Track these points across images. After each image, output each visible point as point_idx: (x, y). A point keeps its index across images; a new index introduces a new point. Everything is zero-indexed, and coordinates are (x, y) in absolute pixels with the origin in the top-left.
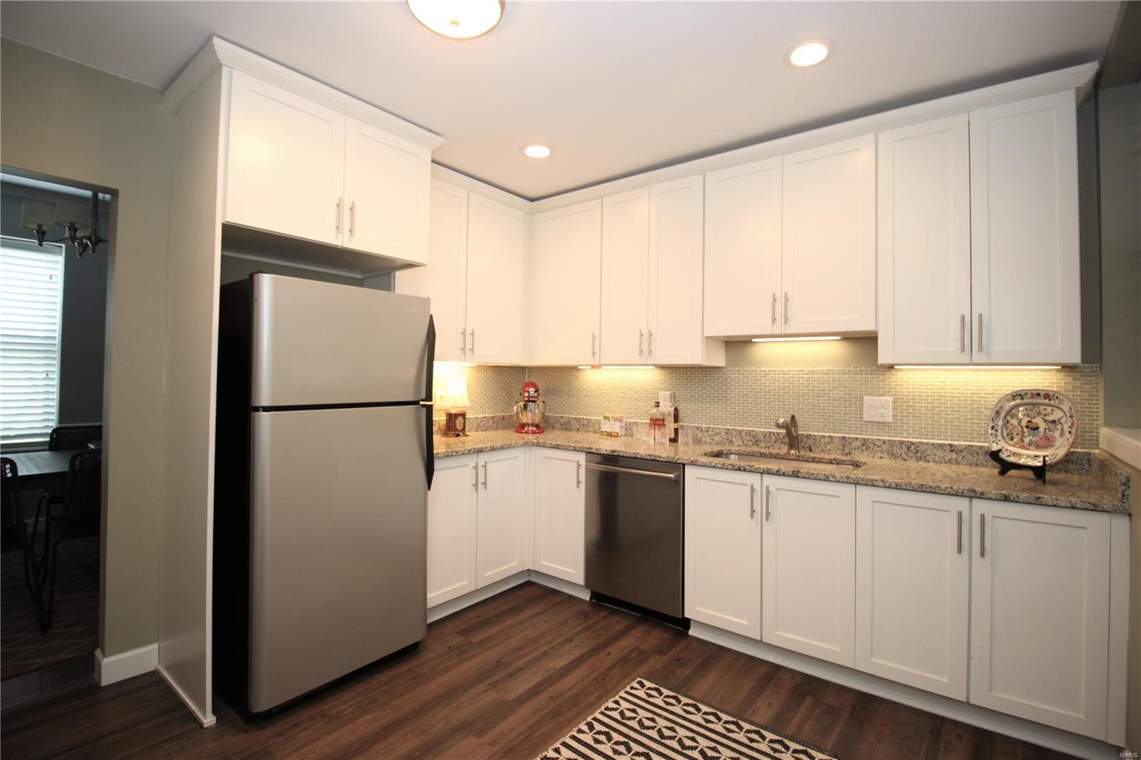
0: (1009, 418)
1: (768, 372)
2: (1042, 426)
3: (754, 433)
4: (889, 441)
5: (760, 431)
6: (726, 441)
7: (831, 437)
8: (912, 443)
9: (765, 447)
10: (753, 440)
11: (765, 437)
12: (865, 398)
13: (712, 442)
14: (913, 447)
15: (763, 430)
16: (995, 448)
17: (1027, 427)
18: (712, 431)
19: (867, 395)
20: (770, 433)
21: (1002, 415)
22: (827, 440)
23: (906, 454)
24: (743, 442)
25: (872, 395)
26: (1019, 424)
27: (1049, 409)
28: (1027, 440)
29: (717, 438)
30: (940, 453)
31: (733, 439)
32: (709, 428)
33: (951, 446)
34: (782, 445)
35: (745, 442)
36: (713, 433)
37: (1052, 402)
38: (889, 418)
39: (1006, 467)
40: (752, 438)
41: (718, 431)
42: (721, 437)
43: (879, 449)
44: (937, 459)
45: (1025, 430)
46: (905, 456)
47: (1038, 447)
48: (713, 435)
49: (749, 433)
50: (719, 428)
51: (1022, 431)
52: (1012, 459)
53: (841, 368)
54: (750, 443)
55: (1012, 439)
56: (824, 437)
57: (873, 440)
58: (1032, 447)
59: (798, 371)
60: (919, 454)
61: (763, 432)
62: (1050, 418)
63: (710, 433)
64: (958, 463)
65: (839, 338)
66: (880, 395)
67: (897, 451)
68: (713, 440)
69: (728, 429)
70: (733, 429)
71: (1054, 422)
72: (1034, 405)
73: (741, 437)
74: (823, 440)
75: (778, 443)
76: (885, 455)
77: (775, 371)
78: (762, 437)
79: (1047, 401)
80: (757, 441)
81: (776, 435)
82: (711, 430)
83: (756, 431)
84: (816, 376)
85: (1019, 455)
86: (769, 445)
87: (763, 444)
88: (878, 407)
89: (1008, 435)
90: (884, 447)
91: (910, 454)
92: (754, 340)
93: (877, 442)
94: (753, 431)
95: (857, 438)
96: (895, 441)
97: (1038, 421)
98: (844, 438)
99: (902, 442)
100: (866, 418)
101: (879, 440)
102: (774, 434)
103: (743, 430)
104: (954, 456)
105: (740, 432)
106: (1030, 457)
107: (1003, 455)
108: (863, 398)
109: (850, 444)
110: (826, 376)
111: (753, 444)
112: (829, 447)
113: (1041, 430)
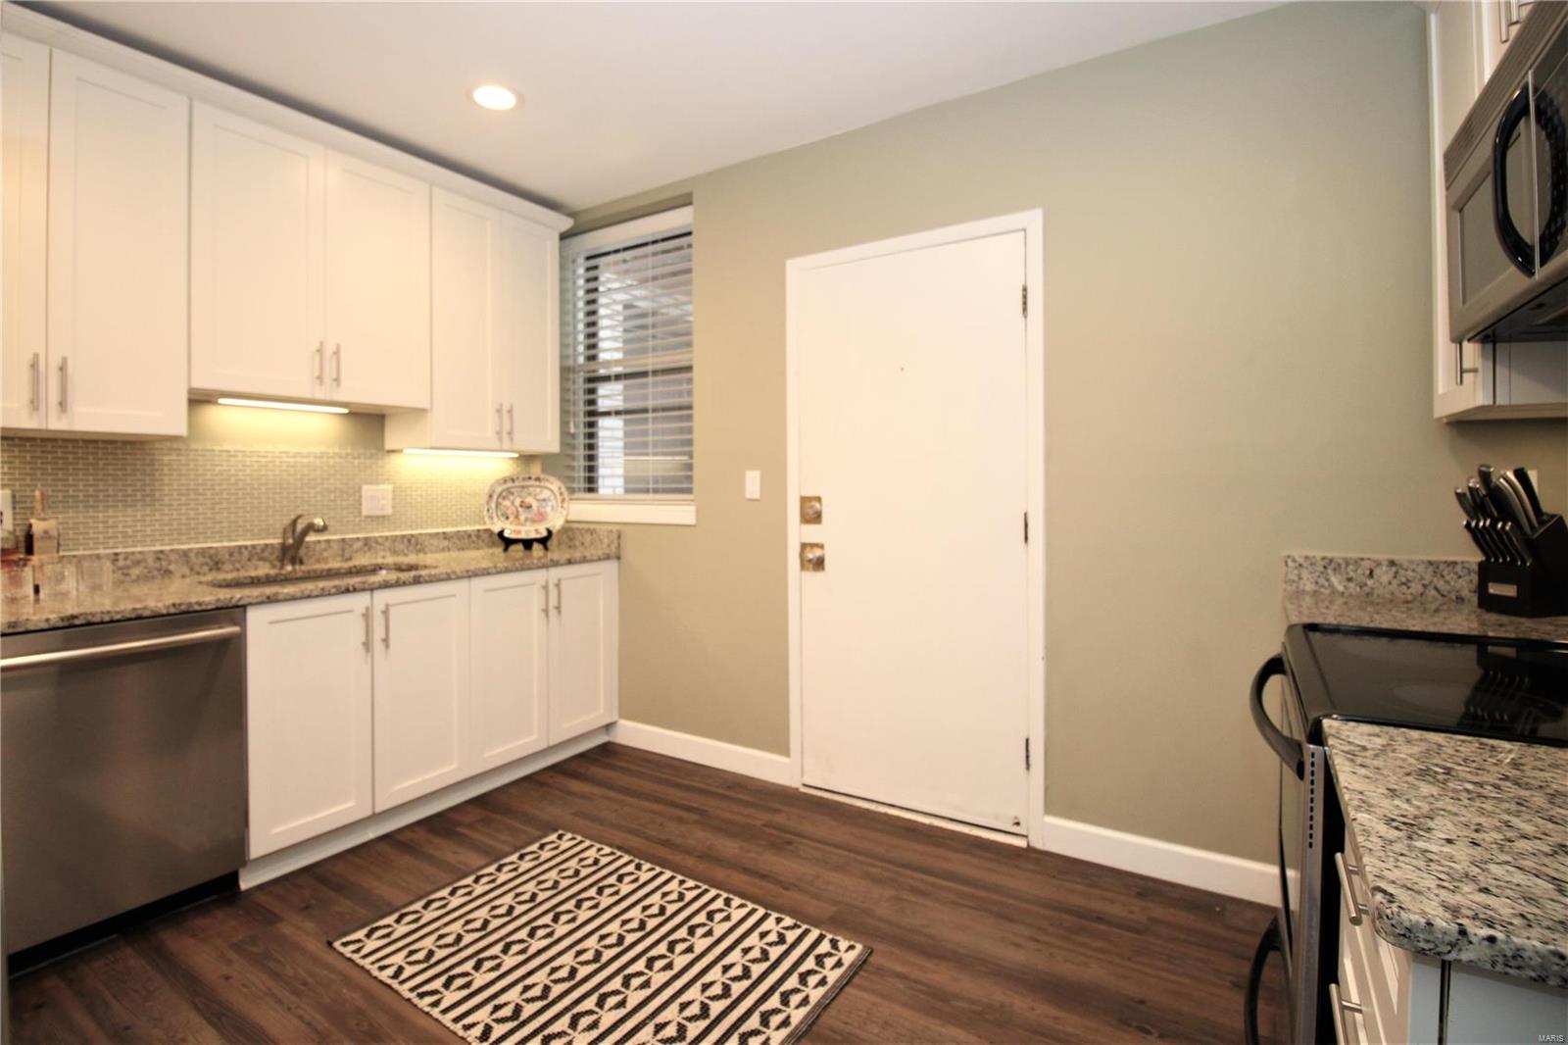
0: (500, 500)
1: (232, 453)
2: (535, 505)
3: (212, 552)
4: (392, 536)
5: (224, 547)
6: (156, 573)
7: (328, 541)
8: (412, 536)
9: (231, 571)
10: (211, 564)
11: (231, 555)
12: (365, 488)
13: (127, 579)
14: (413, 540)
15: (226, 544)
16: (496, 529)
17: (521, 506)
18: (126, 559)
19: (367, 483)
20: (240, 547)
21: (495, 497)
22: (323, 546)
23: (407, 548)
24: (192, 569)
25: (371, 483)
26: (513, 503)
27: (538, 490)
28: (522, 518)
29: (135, 572)
30: (435, 542)
31: (172, 567)
32: (116, 554)
33: (444, 533)
34: (261, 563)
35: (197, 569)
36: (128, 562)
37: (542, 484)
38: (389, 511)
39: (508, 543)
40: (207, 560)
41: (139, 557)
42: (146, 568)
43: (382, 547)
44: (433, 548)
45: (520, 509)
46: (406, 551)
47: (534, 521)
48: (128, 567)
49: (202, 552)
50: (140, 553)
51: (518, 512)
52: (514, 536)
53: (337, 450)
54: (206, 568)
55: (507, 518)
56: (319, 542)
57: (375, 537)
58: (528, 523)
59: (281, 452)
60: (419, 547)
61: (229, 548)
62: (541, 497)
63: (121, 563)
64: (449, 549)
65: (346, 411)
66: (378, 484)
67: (399, 546)
68: (127, 575)
69: (161, 552)
70: (172, 550)
71: (544, 500)
72: (523, 487)
73: (188, 562)
74: (318, 547)
75: (254, 562)
76: (388, 554)
77: (244, 451)
78: (227, 557)
79: (538, 483)
80: (217, 563)
81: (250, 549)
82: (121, 557)
83: (216, 548)
84: (305, 460)
85: (519, 532)
86: (238, 566)
87: (228, 567)
88: (376, 498)
89: (502, 515)
90: (387, 544)
91: (411, 548)
92: (221, 401)
93: (380, 540)
94: (211, 548)
95: (358, 539)
96: (396, 536)
97: (529, 500)
98: (343, 540)
99: (403, 536)
100: (365, 512)
101: (381, 537)
102: (246, 547)
103: (190, 550)
104: (446, 543)
105: (185, 554)
106: (528, 531)
107: (507, 534)
108: (360, 488)
109: (351, 546)
110: (318, 461)
111: (211, 570)
112: (325, 554)
113: (535, 507)
